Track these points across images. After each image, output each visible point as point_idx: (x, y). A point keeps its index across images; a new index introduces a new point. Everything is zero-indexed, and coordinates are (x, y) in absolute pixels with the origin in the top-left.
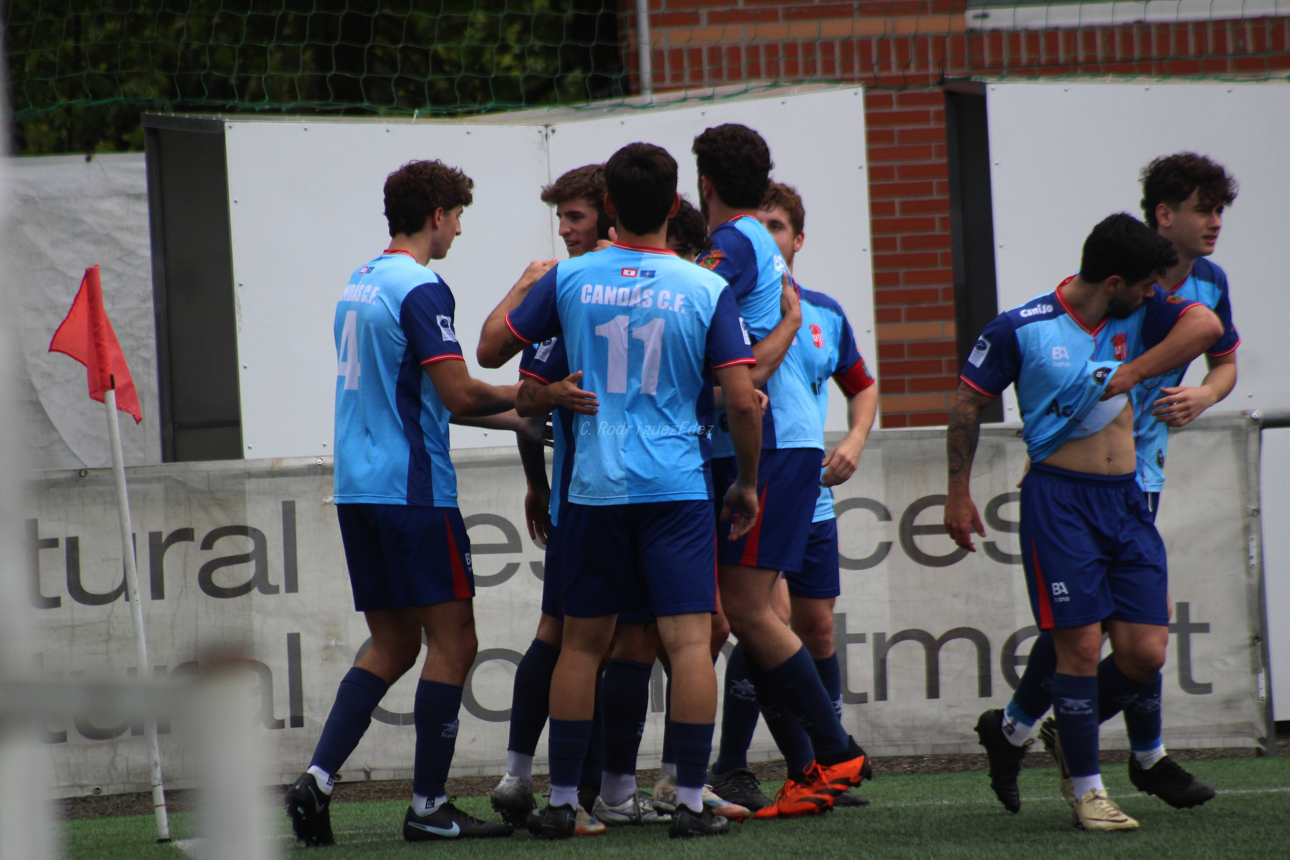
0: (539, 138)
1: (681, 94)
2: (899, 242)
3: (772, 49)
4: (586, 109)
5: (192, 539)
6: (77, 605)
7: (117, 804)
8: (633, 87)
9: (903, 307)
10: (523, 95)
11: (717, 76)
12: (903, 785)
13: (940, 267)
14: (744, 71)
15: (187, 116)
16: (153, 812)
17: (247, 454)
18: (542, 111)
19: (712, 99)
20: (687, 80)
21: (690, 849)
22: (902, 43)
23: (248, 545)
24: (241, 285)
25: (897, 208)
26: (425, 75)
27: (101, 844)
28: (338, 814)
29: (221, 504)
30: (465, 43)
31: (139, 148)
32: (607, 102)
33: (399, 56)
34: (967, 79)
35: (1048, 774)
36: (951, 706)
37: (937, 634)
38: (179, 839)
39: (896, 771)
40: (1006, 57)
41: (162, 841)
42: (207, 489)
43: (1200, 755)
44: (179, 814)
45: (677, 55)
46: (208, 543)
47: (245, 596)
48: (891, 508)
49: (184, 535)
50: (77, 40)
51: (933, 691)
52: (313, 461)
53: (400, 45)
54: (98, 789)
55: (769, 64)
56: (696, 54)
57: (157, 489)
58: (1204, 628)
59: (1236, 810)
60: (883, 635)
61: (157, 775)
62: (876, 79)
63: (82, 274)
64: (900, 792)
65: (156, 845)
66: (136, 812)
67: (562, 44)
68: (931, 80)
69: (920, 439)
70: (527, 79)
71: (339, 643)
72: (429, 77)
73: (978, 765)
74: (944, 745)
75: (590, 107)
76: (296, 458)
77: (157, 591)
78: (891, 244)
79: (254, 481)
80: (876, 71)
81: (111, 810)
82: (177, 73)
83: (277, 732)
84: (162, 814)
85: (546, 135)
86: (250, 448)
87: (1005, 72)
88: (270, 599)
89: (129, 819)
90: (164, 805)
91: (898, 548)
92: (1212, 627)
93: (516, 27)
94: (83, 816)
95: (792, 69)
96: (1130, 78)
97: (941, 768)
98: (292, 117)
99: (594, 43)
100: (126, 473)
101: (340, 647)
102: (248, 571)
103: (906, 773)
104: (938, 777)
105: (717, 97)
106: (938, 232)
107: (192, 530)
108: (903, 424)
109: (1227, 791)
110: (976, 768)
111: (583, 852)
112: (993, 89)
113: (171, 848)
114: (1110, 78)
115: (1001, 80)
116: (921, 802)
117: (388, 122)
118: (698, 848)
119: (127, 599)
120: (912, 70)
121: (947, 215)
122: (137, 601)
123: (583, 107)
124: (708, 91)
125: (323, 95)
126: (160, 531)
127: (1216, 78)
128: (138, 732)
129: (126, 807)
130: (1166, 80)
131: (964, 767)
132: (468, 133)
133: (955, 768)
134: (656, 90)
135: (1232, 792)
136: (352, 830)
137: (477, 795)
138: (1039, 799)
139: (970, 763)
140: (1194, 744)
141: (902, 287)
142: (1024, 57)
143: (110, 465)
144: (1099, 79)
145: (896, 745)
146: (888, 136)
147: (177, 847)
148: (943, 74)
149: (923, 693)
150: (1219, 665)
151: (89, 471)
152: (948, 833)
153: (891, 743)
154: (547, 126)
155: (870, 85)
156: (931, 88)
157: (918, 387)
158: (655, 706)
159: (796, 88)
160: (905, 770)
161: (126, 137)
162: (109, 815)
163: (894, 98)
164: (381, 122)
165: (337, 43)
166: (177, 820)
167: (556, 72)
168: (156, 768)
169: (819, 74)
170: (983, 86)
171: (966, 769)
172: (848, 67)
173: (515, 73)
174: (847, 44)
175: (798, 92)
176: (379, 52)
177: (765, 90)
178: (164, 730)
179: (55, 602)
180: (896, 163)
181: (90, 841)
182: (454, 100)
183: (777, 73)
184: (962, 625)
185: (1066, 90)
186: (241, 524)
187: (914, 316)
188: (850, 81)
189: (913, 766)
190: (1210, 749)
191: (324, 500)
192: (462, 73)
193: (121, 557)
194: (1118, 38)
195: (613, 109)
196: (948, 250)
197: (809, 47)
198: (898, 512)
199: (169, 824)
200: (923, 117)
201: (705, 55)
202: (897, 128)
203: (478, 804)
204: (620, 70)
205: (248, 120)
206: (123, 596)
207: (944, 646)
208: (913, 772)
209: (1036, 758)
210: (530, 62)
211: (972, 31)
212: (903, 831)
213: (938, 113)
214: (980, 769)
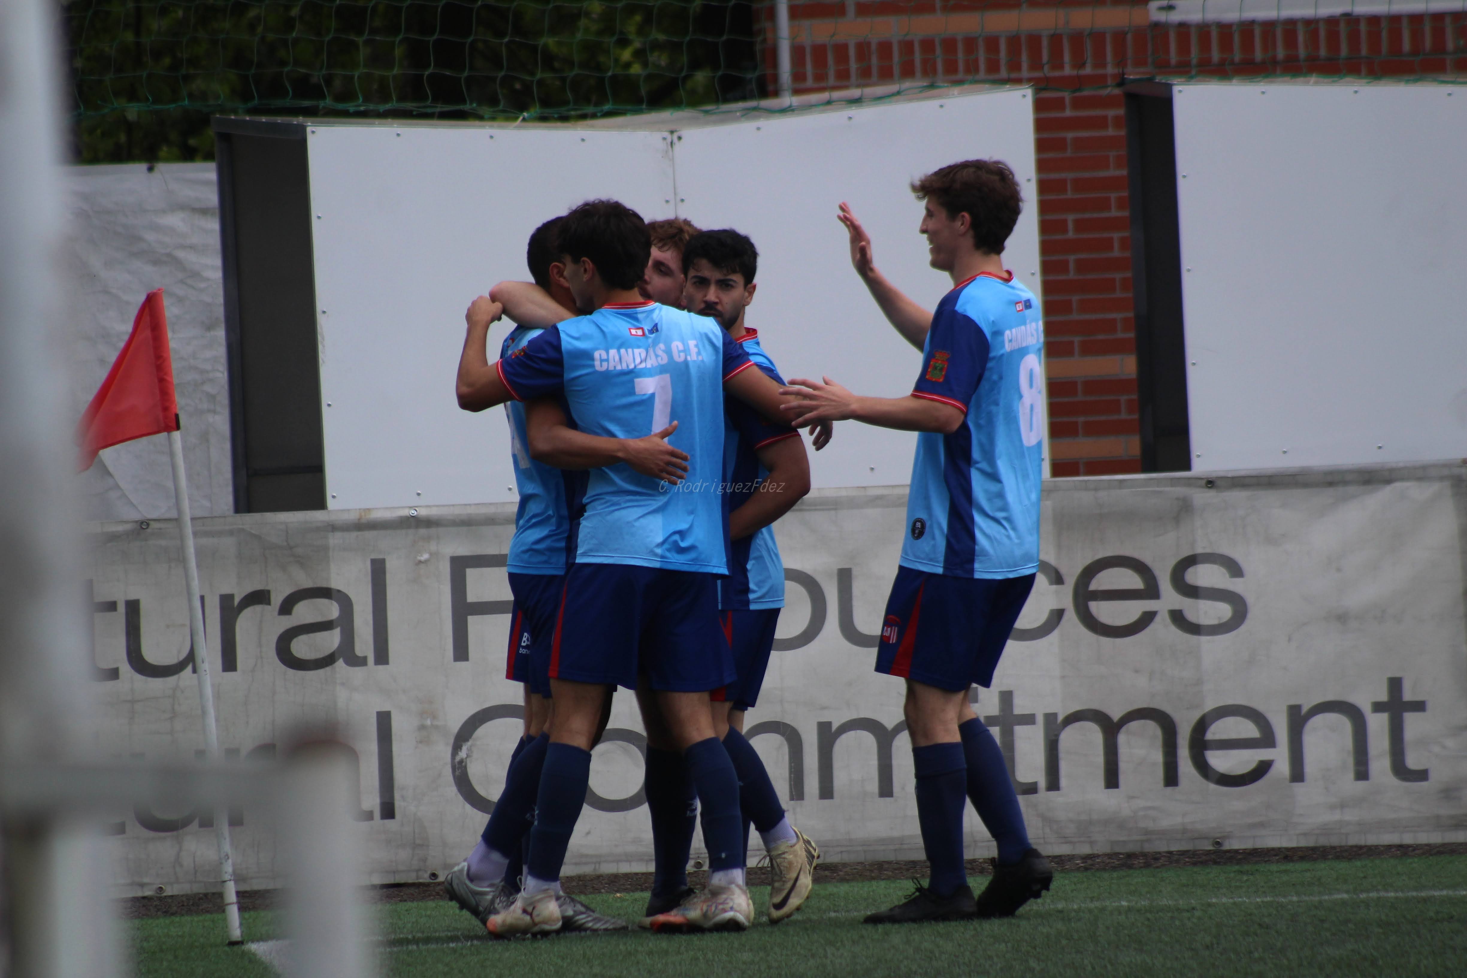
0: (662, 145)
1: (825, 96)
2: (1072, 266)
3: (928, 45)
4: (715, 113)
5: (269, 603)
6: (138, 677)
7: (183, 901)
8: (771, 88)
9: (1077, 339)
10: (644, 96)
11: (866, 76)
12: (1075, 884)
13: (1119, 294)
14: (896, 70)
15: (264, 119)
16: (224, 911)
17: (330, 503)
18: (666, 115)
19: (861, 102)
20: (831, 81)
21: (833, 955)
22: (1077, 39)
23: (332, 610)
24: (324, 312)
25: (1071, 225)
26: (532, 74)
27: (164, 947)
28: (433, 913)
29: (302, 562)
30: (579, 36)
31: (208, 157)
32: (741, 105)
33: (504, 51)
34: (1150, 80)
35: (1241, 872)
36: (1133, 797)
37: (1116, 715)
38: (253, 941)
39: (1067, 867)
40: (1195, 55)
41: (233, 944)
42: (285, 544)
43: (1414, 850)
44: (252, 913)
45: (819, 51)
46: (286, 608)
47: (328, 669)
48: (1063, 571)
49: (259, 597)
50: (138, 33)
51: (1112, 779)
52: (405, 512)
53: (506, 40)
54: (161, 888)
55: (925, 62)
56: (841, 50)
57: (228, 544)
58: (1419, 706)
59: (1454, 913)
60: (1055, 715)
61: (228, 868)
62: (1047, 79)
63: (142, 298)
64: (1072, 891)
65: (227, 949)
66: (204, 911)
67: (688, 38)
68: (1109, 81)
69: (1096, 490)
70: (649, 77)
71: (436, 723)
72: (539, 75)
73: (1161, 861)
74: (1124, 842)
75: (720, 110)
76: (387, 508)
77: (229, 663)
78: (1063, 267)
79: (338, 534)
80: (1047, 72)
81: (175, 908)
82: (253, 71)
83: (365, 825)
84: (233, 913)
85: (672, 143)
86: (334, 497)
87: (1194, 72)
88: (357, 673)
89: (196, 919)
90: (236, 903)
91: (1071, 617)
92: (1429, 706)
93: (638, 18)
94: (143, 915)
95: (951, 68)
96: (1336, 79)
97: (1119, 864)
98: (383, 121)
99: (725, 38)
100: (193, 526)
101: (436, 727)
102: (332, 640)
103: (1078, 869)
104: (1115, 875)
105: (866, 100)
106: (1116, 253)
107: (269, 592)
108: (1076, 473)
109: (1445, 893)
110: (1159, 864)
111: (711, 957)
112: (1180, 91)
113: (243, 952)
114: (1313, 79)
115: (1189, 81)
116: (1095, 903)
117: (491, 127)
118: (842, 954)
119: (194, 671)
120: (1088, 70)
121: (1126, 234)
122: (205, 671)
123: (712, 110)
124: (855, 92)
125: (418, 95)
126: (231, 593)
127: (1435, 80)
128: (207, 823)
129: (193, 905)
130: (1377, 82)
131: (1145, 863)
132: (583, 140)
133: (1134, 864)
134: (797, 92)
135: (1451, 893)
136: (448, 931)
137: (591, 893)
138: (1231, 901)
139: (1152, 859)
140: (1408, 839)
141: (1075, 316)
142: (1216, 55)
143: (173, 514)
144: (1301, 79)
145: (1070, 842)
146: (1060, 145)
147: (251, 951)
148: (1123, 74)
149: (1101, 781)
150: (1436, 749)
151: (152, 523)
152: (1127, 938)
153: (1066, 840)
154: (672, 132)
155: (1040, 86)
156: (1109, 89)
157: (1094, 430)
158: (794, 793)
159: (956, 90)
160: (1078, 866)
161: (192, 142)
162: (173, 914)
163: (1067, 101)
164: (484, 127)
165: (435, 37)
166: (251, 920)
167: (681, 69)
168: (226, 861)
169: (982, 74)
170: (1169, 87)
171: (1147, 865)
172: (1015, 65)
173: (636, 69)
174: (1014, 41)
175: (958, 94)
176: (480, 45)
177: (921, 92)
178: (236, 822)
179: (114, 674)
180: (1069, 175)
181: (152, 944)
182: (565, 103)
183: (934, 71)
184: (1144, 705)
185: (1263, 93)
186: (325, 585)
187: (1089, 349)
188: (1018, 81)
189: (1086, 862)
190: (1427, 845)
191: (419, 558)
192: (576, 71)
193: (188, 623)
194: (1322, 33)
195: (748, 114)
196: (1129, 274)
197: (970, 43)
198: (1071, 574)
199: (241, 924)
200: (1101, 123)
201: (852, 52)
202: (1070, 135)
203: (592, 903)
204: (755, 68)
205: (333, 124)
206: (190, 668)
207: (1124, 729)
208: (1086, 869)
209: (1227, 854)
210: (654, 57)
211: (1157, 26)
212: (1076, 937)
213: (1117, 118)
214: (1163, 865)
